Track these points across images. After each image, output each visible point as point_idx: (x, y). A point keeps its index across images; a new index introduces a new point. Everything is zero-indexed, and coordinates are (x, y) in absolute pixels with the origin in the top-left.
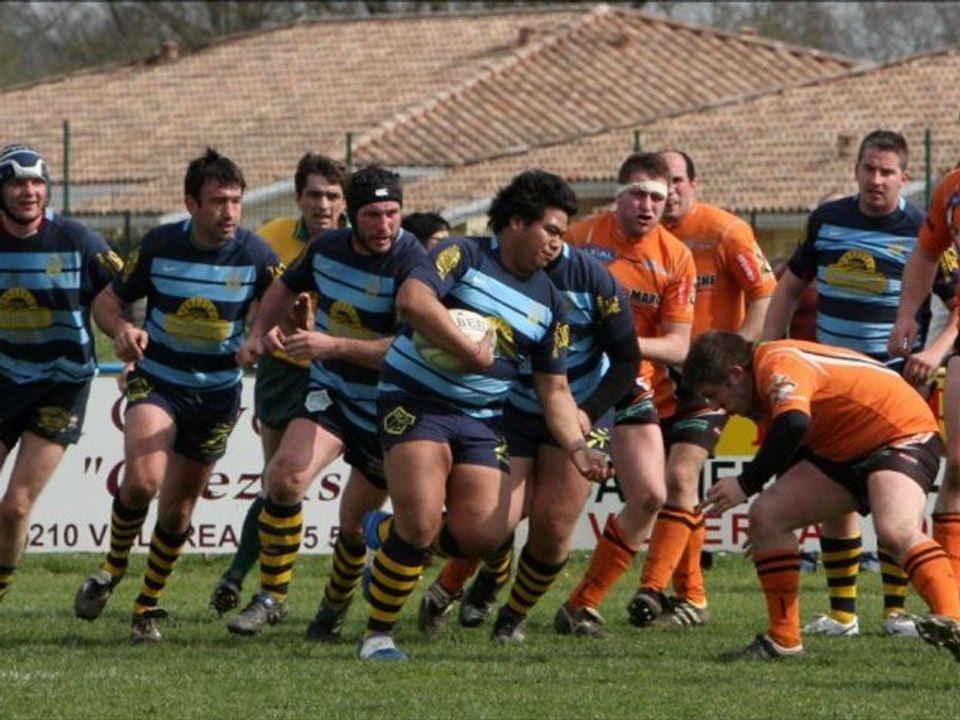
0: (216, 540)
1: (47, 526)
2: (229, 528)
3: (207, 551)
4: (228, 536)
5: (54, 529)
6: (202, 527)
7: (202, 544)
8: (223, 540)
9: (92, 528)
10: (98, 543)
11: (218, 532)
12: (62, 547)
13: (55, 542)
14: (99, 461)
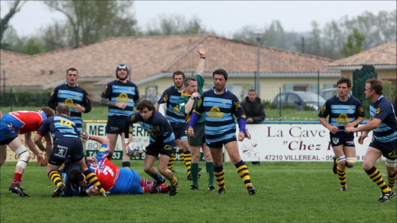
0: (312, 158)
1: (276, 155)
2: (314, 156)
3: (310, 161)
4: (314, 158)
5: (277, 156)
6: (308, 156)
7: (308, 159)
8: (313, 158)
9: (285, 156)
10: (287, 159)
11: (312, 157)
12: (279, 160)
13: (278, 159)
14: (287, 142)
